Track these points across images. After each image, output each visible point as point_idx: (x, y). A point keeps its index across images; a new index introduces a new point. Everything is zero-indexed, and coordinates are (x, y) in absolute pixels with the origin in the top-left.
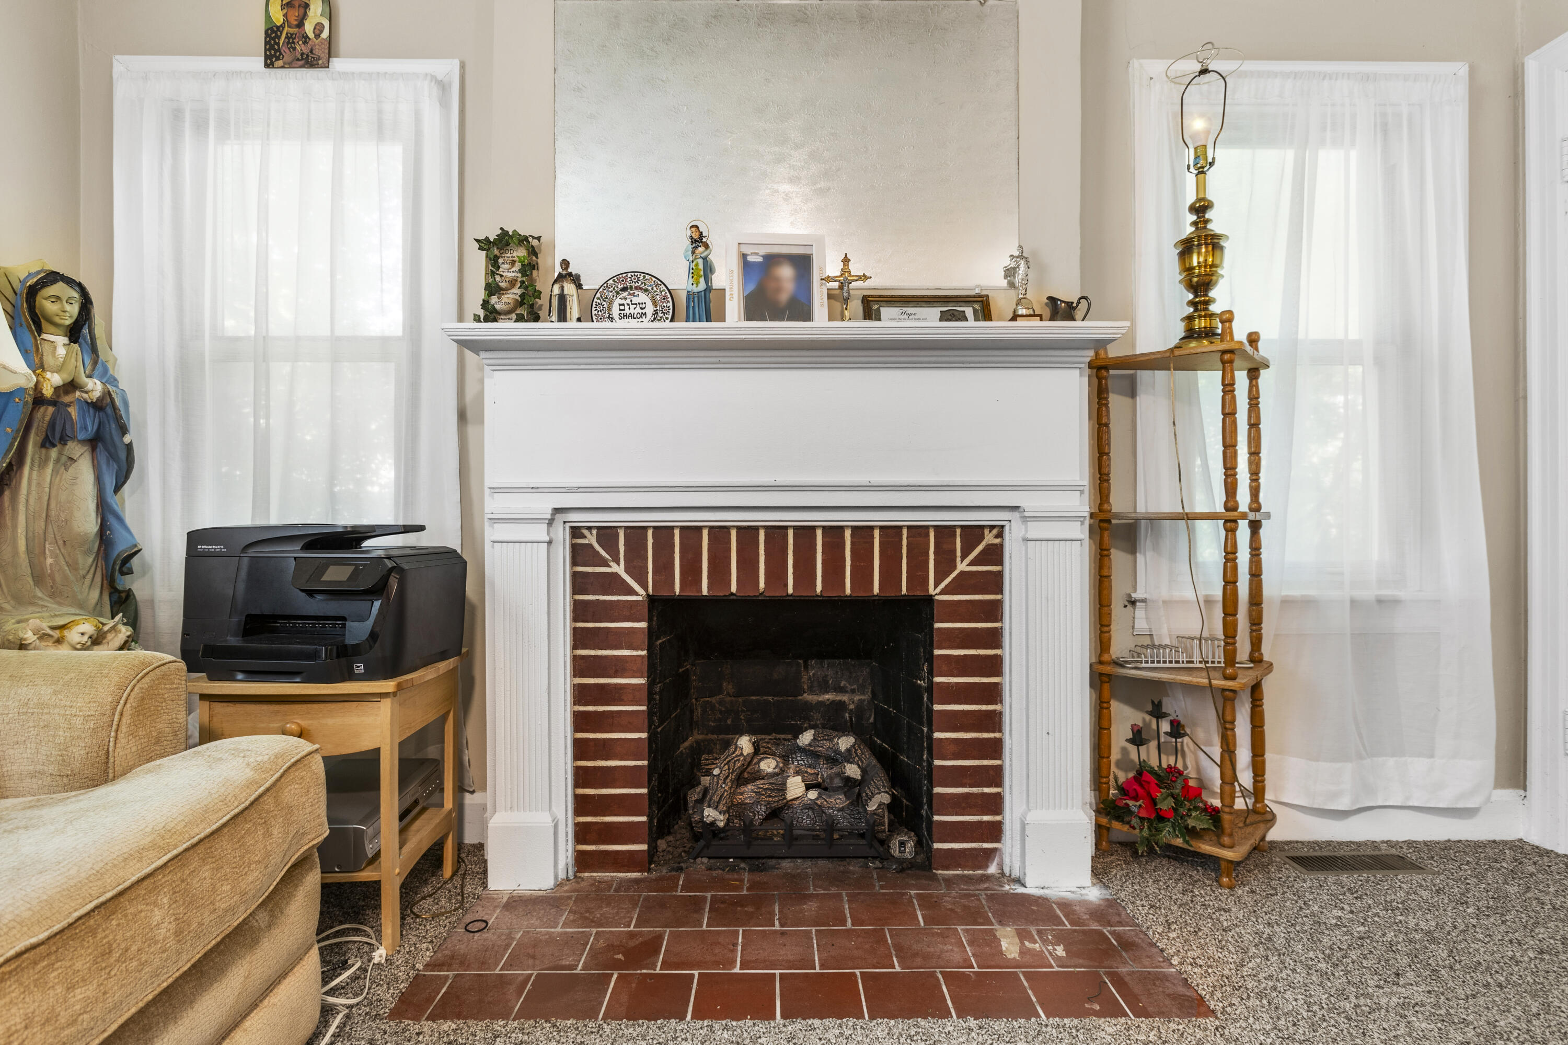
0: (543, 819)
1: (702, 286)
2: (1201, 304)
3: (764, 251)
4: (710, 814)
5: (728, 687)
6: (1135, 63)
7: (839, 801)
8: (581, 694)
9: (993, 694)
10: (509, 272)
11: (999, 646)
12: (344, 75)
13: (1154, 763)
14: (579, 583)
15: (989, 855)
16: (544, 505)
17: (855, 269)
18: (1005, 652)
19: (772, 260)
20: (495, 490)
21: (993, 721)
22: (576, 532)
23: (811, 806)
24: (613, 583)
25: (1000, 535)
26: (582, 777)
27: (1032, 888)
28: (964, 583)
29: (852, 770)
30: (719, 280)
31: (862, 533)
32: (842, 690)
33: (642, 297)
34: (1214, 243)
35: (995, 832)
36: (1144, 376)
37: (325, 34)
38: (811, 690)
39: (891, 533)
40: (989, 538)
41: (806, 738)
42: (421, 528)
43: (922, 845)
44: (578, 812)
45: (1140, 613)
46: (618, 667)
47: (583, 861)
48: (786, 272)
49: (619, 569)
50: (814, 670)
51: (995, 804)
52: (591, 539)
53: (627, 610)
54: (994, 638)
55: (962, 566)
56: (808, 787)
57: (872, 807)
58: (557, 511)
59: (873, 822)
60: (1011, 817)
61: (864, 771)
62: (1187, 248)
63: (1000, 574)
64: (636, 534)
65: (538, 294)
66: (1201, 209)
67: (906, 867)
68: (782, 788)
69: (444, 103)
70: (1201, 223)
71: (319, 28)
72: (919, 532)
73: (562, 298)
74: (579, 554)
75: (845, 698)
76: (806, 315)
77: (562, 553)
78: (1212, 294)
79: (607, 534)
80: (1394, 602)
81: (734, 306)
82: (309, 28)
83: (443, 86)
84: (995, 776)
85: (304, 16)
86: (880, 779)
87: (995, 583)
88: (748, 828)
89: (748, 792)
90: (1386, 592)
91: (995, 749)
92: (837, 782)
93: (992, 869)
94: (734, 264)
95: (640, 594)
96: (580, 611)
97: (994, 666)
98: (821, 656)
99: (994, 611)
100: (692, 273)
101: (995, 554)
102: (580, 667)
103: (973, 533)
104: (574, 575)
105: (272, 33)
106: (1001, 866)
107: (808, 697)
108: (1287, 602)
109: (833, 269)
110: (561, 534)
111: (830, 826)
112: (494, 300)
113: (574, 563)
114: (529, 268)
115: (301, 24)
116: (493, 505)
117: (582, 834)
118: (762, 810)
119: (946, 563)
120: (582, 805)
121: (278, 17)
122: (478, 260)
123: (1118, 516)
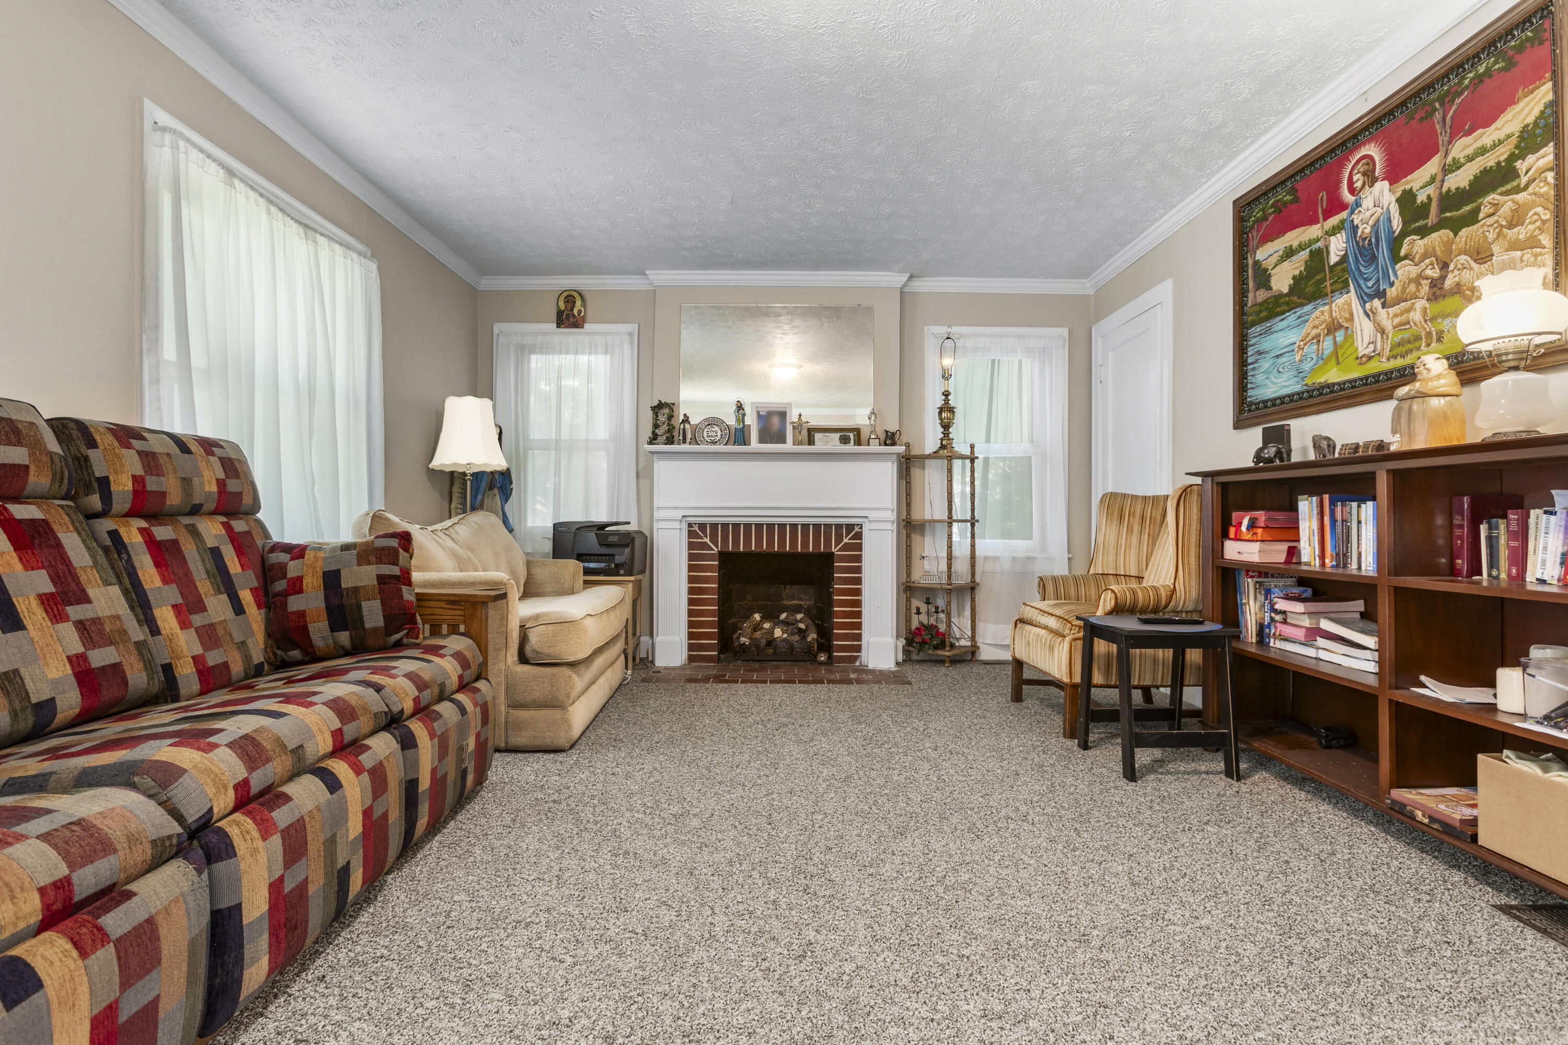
0: (677, 639)
1: (741, 426)
2: (946, 435)
3: (766, 410)
4: (743, 640)
5: (749, 597)
6: (926, 328)
7: (796, 638)
8: (691, 591)
9: (858, 592)
10: (662, 418)
11: (861, 573)
12: (592, 334)
13: (925, 622)
14: (691, 546)
15: (856, 658)
16: (679, 514)
17: (804, 419)
18: (863, 575)
19: (770, 414)
20: (658, 508)
21: (858, 603)
22: (690, 525)
23: (784, 640)
24: (704, 546)
25: (861, 528)
26: (691, 624)
27: (871, 667)
28: (847, 547)
29: (802, 626)
30: (748, 421)
31: (805, 526)
32: (801, 599)
33: (716, 428)
34: (951, 410)
35: (858, 648)
36: (927, 461)
37: (582, 314)
38: (787, 599)
39: (817, 527)
40: (857, 529)
41: (783, 616)
42: (628, 523)
43: (830, 657)
44: (689, 639)
45: (926, 562)
46: (706, 580)
47: (691, 659)
48: (776, 420)
49: (707, 540)
50: (789, 589)
51: (859, 637)
52: (696, 528)
53: (710, 557)
54: (859, 570)
55: (846, 540)
56: (783, 633)
57: (809, 640)
58: (683, 516)
59: (810, 646)
60: (864, 643)
61: (807, 626)
62: (941, 410)
63: (861, 544)
64: (714, 526)
65: (674, 428)
66: (946, 394)
67: (822, 663)
68: (773, 633)
69: (632, 343)
70: (947, 401)
71: (580, 312)
72: (828, 526)
73: (684, 429)
74: (691, 534)
75: (802, 603)
76: (783, 441)
77: (685, 534)
78: (950, 430)
79: (702, 526)
80: (1034, 558)
81: (754, 435)
82: (575, 312)
83: (631, 335)
84: (859, 626)
85: (574, 306)
86: (813, 629)
87: (859, 547)
88: (758, 647)
89: (758, 634)
90: (1031, 554)
91: (859, 615)
92: (796, 631)
93: (857, 664)
94: (755, 416)
95: (716, 550)
96: (691, 557)
97: (859, 581)
98: (792, 584)
99: (858, 559)
100: (738, 421)
101: (859, 536)
102: (691, 580)
103: (850, 527)
104: (689, 542)
105: (560, 313)
106: (861, 662)
107: (785, 602)
108: (986, 558)
109: (795, 419)
110: (685, 526)
111: (792, 647)
112: (657, 431)
113: (689, 538)
114: (670, 417)
115: (572, 310)
116: (657, 514)
117: (691, 647)
118: (764, 642)
119: (839, 539)
120: (691, 636)
121: (562, 307)
122: (650, 414)
123: (915, 521)
